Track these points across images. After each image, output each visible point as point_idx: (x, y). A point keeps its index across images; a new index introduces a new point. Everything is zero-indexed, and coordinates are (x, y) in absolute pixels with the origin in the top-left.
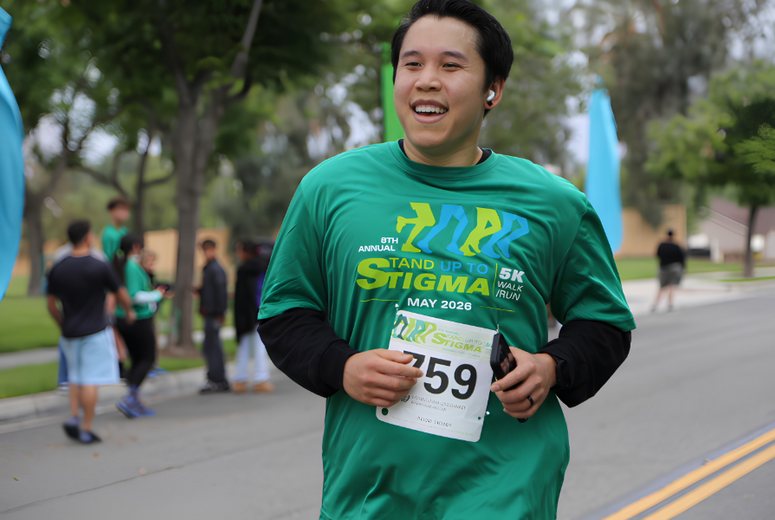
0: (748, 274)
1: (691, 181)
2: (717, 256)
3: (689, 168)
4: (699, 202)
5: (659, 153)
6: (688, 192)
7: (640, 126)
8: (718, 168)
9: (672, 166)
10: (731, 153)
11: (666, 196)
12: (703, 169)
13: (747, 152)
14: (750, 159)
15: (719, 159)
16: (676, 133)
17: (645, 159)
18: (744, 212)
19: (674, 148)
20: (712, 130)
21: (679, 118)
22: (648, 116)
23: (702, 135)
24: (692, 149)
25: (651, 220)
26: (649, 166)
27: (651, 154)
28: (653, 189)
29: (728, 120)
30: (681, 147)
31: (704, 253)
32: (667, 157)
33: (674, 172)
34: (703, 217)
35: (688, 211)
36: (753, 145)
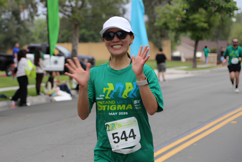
0: (195, 67)
1: (173, 30)
2: (183, 60)
3: (172, 25)
4: (176, 39)
5: (160, 19)
6: (172, 35)
7: (153, 8)
8: (183, 25)
9: (165, 24)
10: (188, 19)
11: (163, 36)
12: (177, 25)
13: (194, 19)
14: (196, 21)
15: (183, 21)
16: (166, 11)
17: (155, 21)
18: (193, 42)
19: (166, 17)
20: (181, 10)
21: (168, 5)
22: (156, 4)
23: (177, 12)
24: (173, 17)
25: (158, 45)
26: (156, 24)
27: (157, 20)
28: (158, 33)
29: (186, 6)
30: (169, 17)
31: (178, 59)
32: (163, 21)
33: (166, 26)
34: (179, 44)
35: (172, 42)
36: (197, 16)
